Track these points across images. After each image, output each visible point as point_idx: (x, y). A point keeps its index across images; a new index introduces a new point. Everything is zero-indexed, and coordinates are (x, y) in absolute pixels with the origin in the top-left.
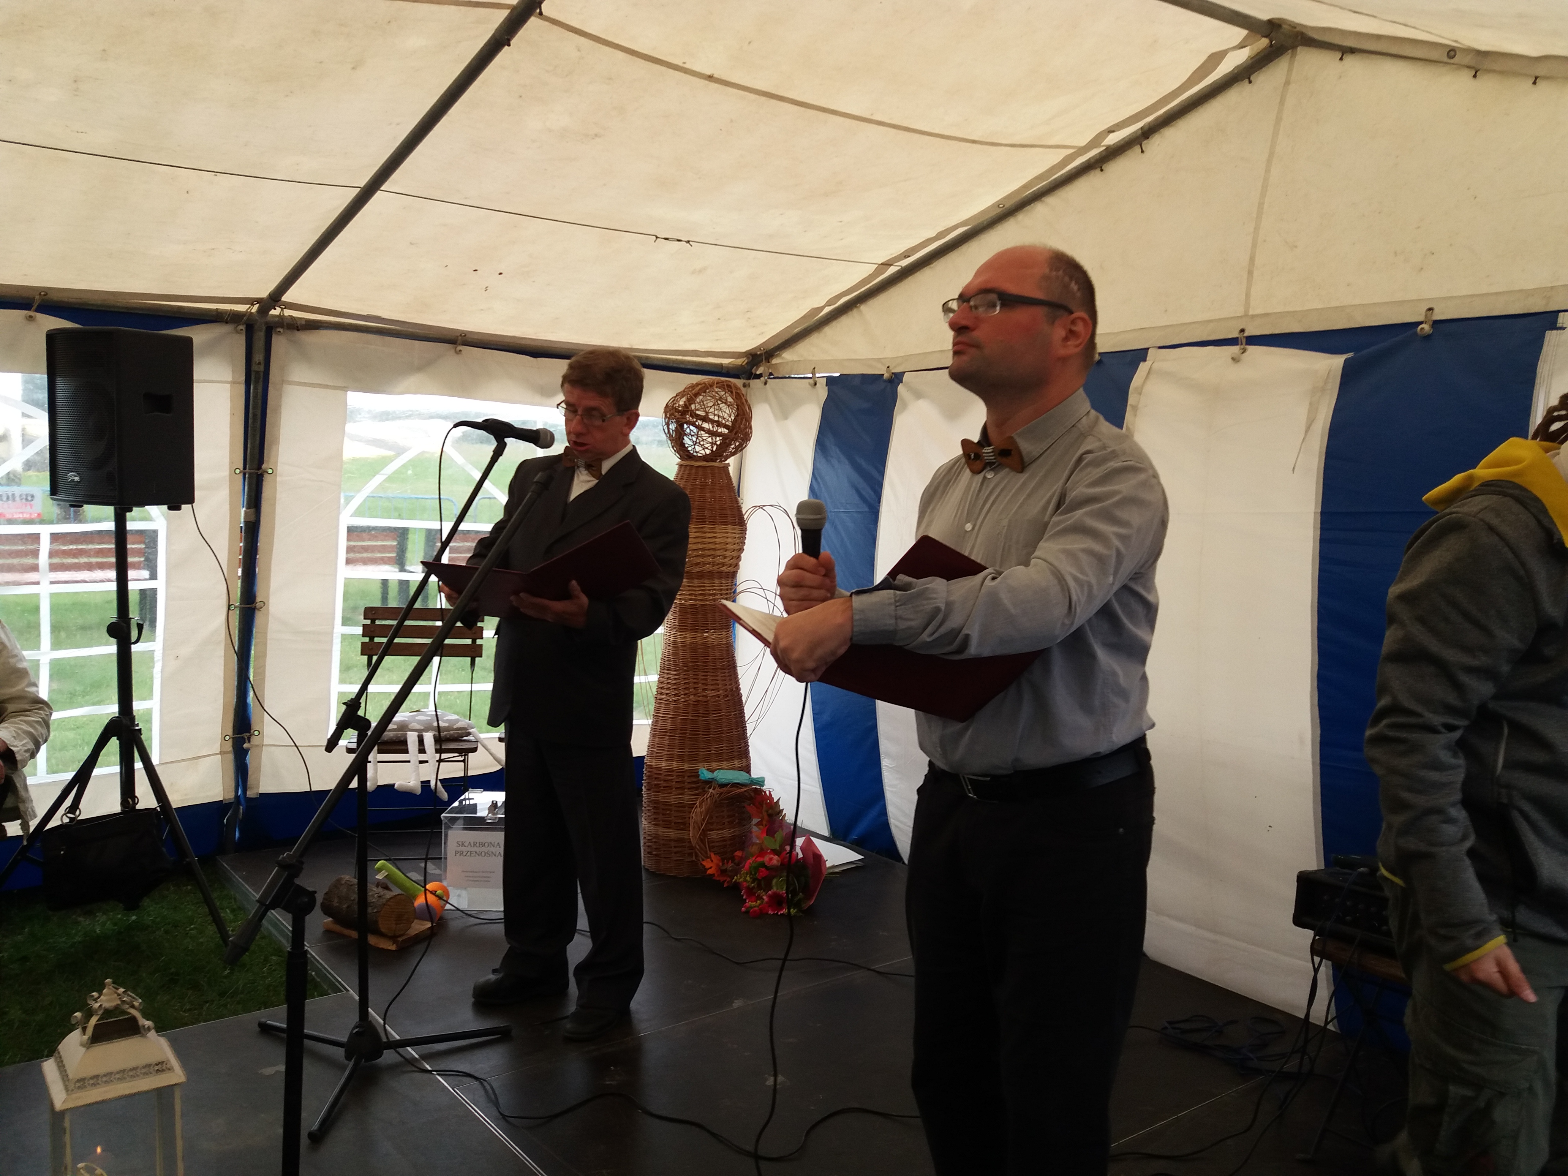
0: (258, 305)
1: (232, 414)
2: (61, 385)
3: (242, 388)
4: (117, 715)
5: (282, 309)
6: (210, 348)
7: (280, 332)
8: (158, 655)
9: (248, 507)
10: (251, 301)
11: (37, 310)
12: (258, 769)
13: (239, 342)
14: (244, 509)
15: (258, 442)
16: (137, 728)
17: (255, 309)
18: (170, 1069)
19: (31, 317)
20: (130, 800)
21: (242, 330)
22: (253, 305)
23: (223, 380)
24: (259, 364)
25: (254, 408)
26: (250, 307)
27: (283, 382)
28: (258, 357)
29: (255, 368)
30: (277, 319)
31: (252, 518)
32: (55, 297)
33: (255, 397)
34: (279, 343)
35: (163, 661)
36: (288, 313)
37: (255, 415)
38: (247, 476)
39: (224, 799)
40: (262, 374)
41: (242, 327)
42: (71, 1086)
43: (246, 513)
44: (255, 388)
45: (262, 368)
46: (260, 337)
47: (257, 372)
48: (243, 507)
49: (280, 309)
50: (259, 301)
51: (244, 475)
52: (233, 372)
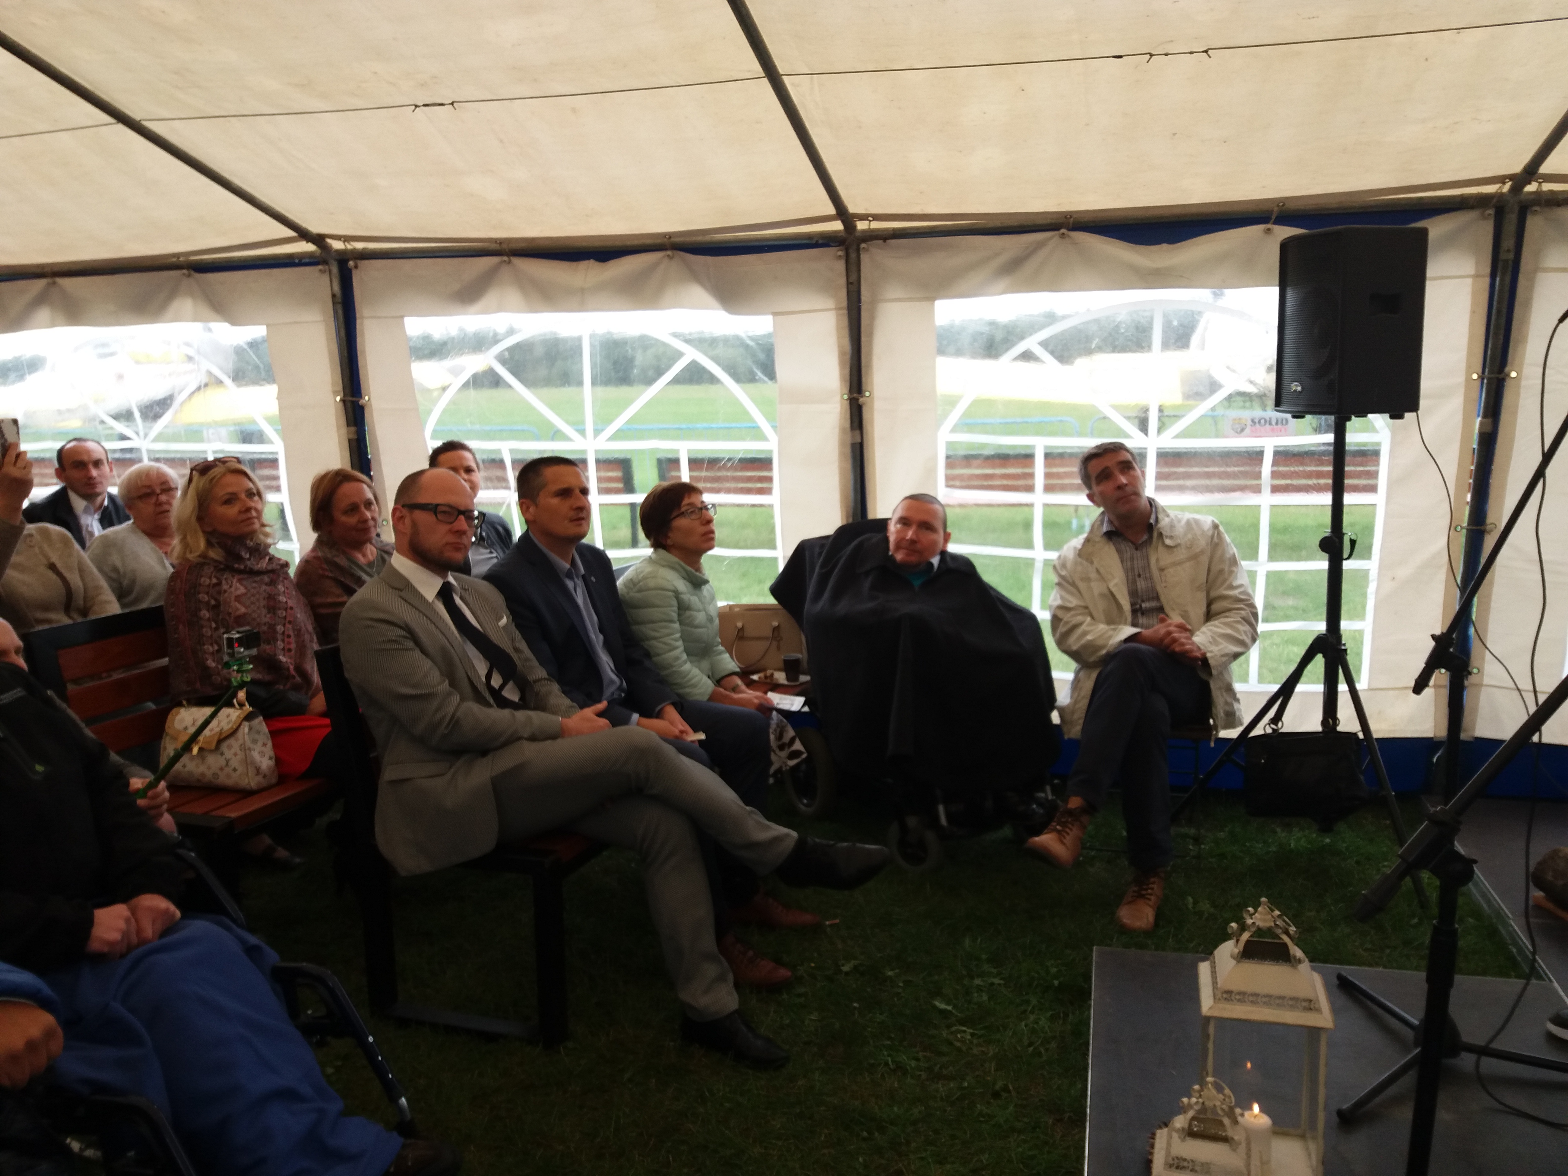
0: (1510, 183)
1: (1473, 312)
2: (1290, 294)
3: (1487, 281)
4: (1324, 632)
5: (1540, 183)
6: (1450, 241)
7: (1536, 211)
8: (1373, 575)
9: (1485, 416)
10: (1501, 179)
11: (1276, 223)
12: (1475, 710)
13: (1487, 228)
14: (1480, 419)
15: (1501, 341)
16: (1343, 647)
17: (1506, 188)
18: (1318, 1010)
19: (1269, 229)
20: (1330, 721)
21: (1490, 215)
22: (1504, 183)
23: (1462, 274)
24: (1508, 251)
25: (1499, 303)
26: (1500, 187)
27: (1536, 270)
28: (1508, 243)
29: (1503, 256)
30: (1532, 197)
31: (1489, 429)
32: (1291, 206)
33: (1501, 291)
34: (1535, 224)
35: (1378, 581)
36: (1547, 187)
37: (1499, 312)
38: (1485, 381)
39: (1435, 737)
40: (1510, 263)
41: (1491, 211)
42: (1219, 995)
43: (1481, 423)
44: (1502, 280)
45: (1511, 256)
46: (1511, 219)
47: (1507, 261)
48: (1479, 416)
49: (1537, 184)
50: (1511, 177)
51: (1483, 379)
52: (1477, 263)
